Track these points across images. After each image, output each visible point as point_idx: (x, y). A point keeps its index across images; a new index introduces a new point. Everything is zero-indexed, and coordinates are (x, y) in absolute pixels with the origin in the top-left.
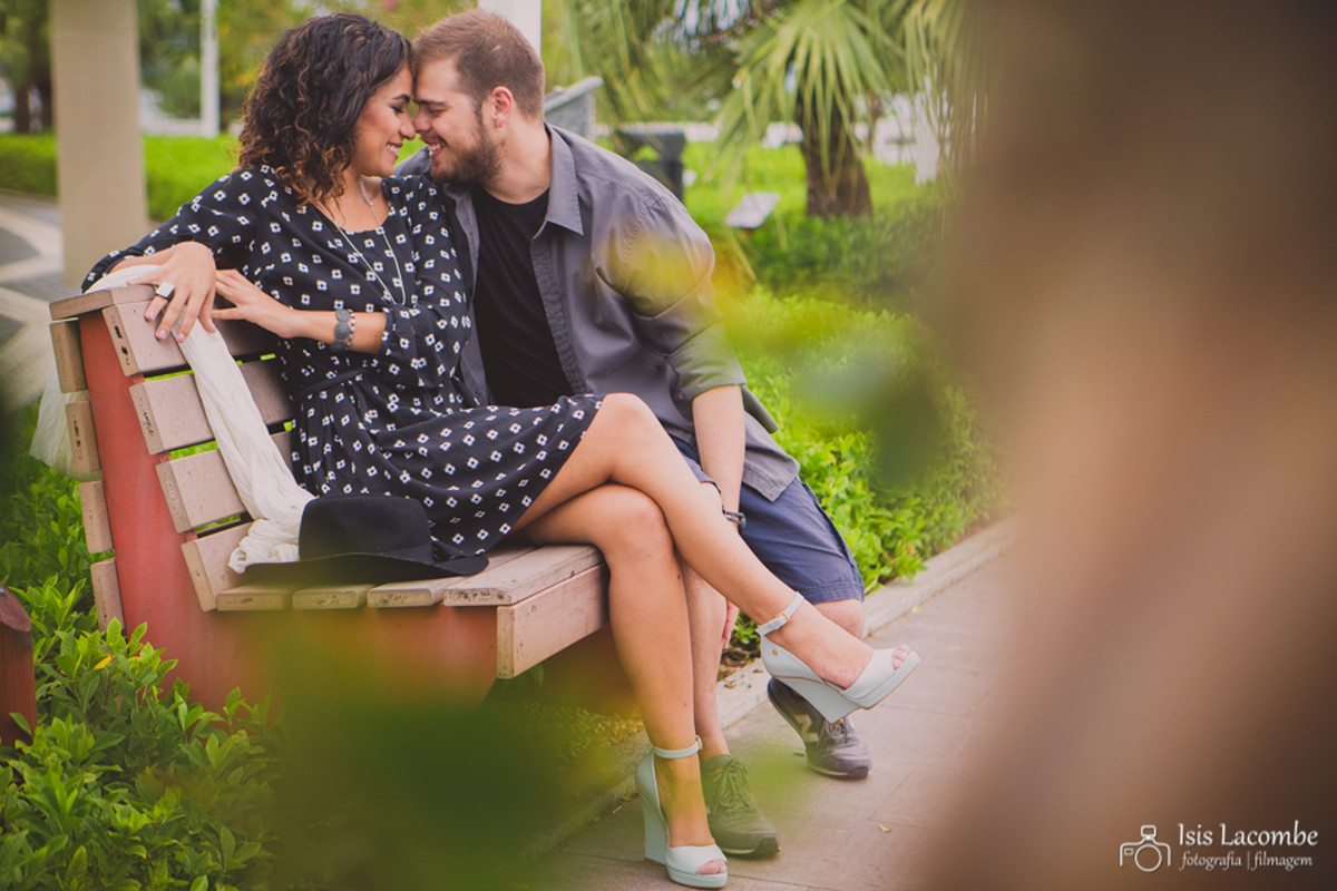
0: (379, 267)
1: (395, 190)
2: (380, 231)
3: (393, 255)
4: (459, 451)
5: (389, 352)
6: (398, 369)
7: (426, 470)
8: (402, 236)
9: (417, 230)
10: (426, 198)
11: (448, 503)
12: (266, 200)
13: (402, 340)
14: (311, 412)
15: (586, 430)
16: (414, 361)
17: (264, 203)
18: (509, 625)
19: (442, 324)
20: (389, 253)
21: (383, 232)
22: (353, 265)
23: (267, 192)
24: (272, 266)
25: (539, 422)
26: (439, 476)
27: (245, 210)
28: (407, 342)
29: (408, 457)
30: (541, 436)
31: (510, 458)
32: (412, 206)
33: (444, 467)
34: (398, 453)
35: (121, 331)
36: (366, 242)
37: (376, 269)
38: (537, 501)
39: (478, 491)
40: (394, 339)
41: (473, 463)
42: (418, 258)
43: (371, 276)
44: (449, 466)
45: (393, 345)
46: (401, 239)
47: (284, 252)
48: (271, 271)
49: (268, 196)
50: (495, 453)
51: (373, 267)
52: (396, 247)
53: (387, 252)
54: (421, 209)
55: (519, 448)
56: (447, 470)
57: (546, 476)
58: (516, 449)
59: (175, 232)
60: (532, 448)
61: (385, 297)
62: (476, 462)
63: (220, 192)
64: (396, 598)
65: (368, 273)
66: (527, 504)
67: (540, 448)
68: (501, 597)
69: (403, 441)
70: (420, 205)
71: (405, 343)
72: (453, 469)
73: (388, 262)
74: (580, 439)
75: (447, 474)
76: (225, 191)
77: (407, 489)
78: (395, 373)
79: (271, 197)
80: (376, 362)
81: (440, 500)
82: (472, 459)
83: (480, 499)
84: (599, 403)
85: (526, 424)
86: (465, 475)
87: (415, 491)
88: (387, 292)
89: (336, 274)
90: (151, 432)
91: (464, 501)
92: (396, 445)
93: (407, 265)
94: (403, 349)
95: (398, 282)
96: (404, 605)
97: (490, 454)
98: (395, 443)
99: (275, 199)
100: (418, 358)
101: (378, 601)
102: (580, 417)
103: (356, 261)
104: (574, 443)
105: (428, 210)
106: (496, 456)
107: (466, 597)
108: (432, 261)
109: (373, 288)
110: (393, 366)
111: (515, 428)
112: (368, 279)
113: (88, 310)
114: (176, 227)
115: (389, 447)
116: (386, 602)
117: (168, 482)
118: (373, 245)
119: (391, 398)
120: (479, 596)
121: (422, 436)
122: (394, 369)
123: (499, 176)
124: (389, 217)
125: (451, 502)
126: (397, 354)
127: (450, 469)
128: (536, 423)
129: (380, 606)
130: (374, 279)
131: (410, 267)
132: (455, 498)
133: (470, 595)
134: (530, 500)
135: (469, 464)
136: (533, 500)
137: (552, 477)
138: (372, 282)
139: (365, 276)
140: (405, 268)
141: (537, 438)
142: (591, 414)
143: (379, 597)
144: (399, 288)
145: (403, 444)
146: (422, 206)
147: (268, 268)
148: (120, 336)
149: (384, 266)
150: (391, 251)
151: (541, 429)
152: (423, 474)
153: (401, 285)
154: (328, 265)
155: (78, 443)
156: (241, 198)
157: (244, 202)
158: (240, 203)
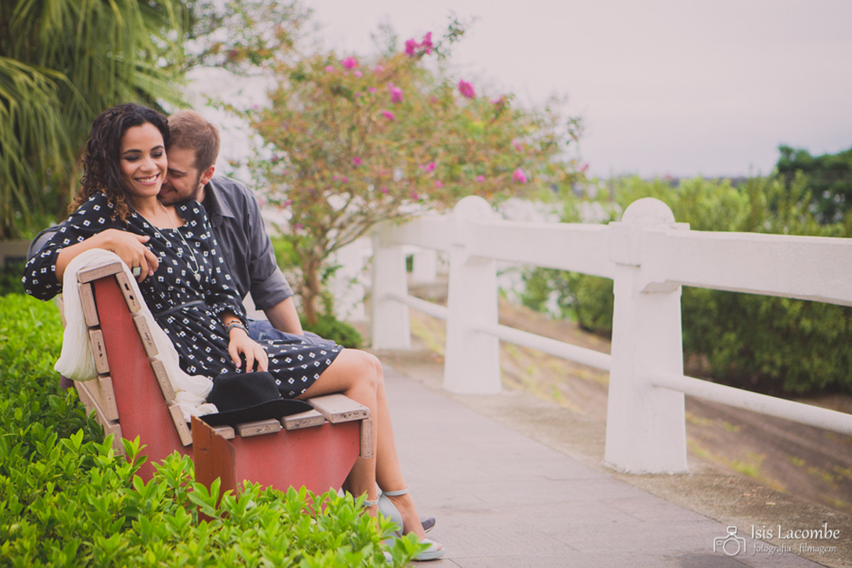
2: (177, 231)
18: (370, 429)
22: (170, 248)
35: (129, 286)
52: (186, 239)
64: (304, 423)
68: (365, 414)
90: (150, 344)
96: (309, 426)
101: (293, 425)
107: (345, 416)
113: (106, 275)
116: (298, 425)
117: (161, 373)
120: (353, 415)
129: (295, 428)
133: (347, 416)
143: (293, 424)
148: (128, 289)
155: (101, 355)
156: (99, 221)
157: (102, 222)
158: (100, 224)
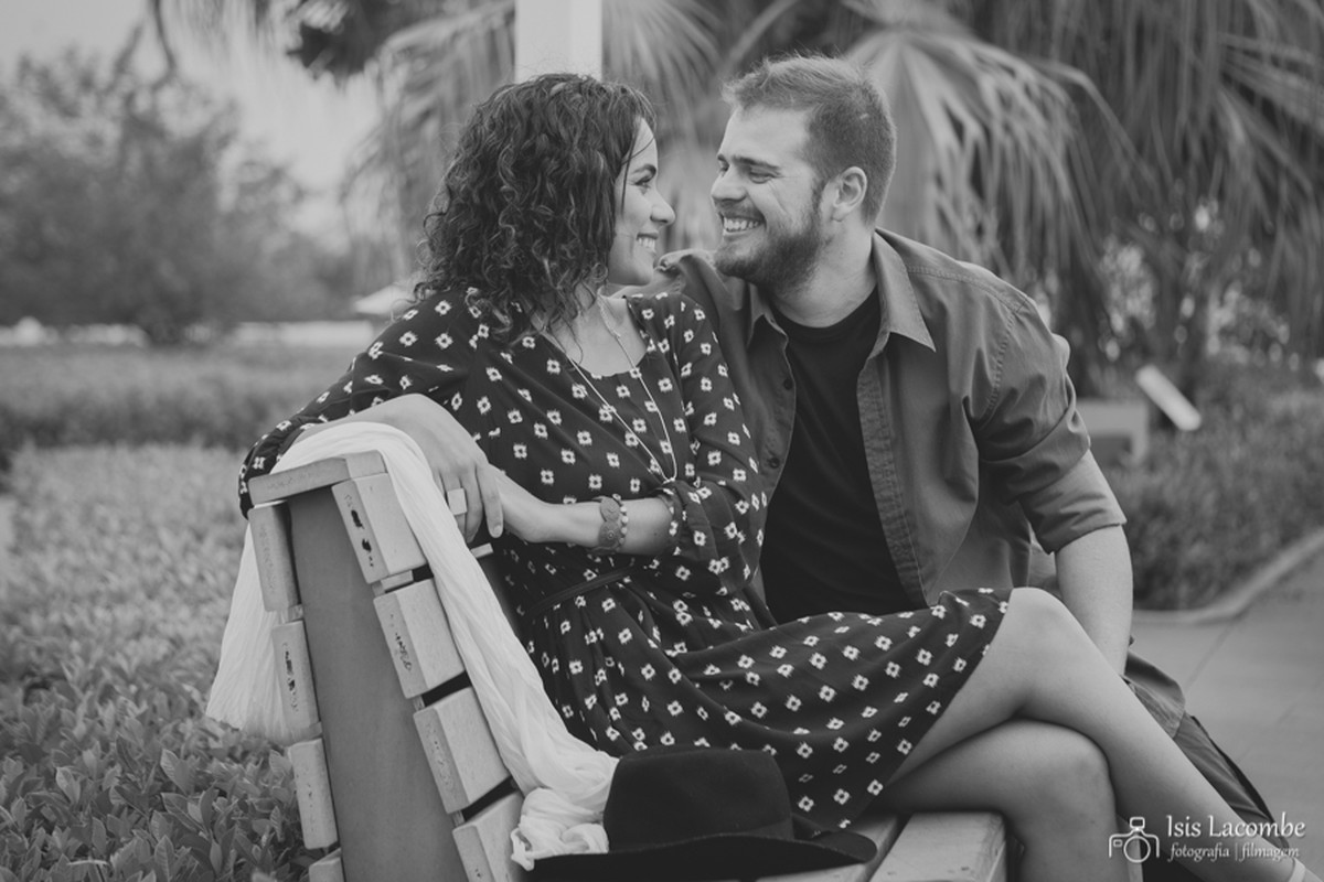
0: (640, 425)
1: (648, 314)
2: (636, 374)
3: (656, 409)
4: (805, 678)
5: (677, 551)
6: (688, 572)
7: (758, 705)
8: (667, 381)
9: (687, 371)
10: (694, 325)
11: (800, 752)
12: (475, 337)
13: (697, 534)
14: (566, 626)
15: (989, 643)
16: (713, 562)
17: (473, 343)
19: (742, 507)
20: (651, 406)
21: (640, 375)
22: (606, 424)
23: (473, 326)
24: (498, 431)
25: (917, 634)
26: (778, 713)
27: (445, 356)
28: (703, 536)
29: (726, 687)
30: (923, 652)
31: (881, 687)
32: (675, 336)
33: (786, 700)
34: (712, 683)
35: (360, 517)
36: (619, 389)
37: (637, 429)
38: (918, 747)
39: (840, 733)
40: (686, 531)
41: (827, 693)
42: (691, 411)
43: (632, 440)
44: (793, 699)
45: (684, 540)
46: (666, 385)
47: (511, 410)
48: (496, 438)
49: (476, 333)
50: (859, 678)
51: (632, 427)
52: (661, 398)
53: (648, 404)
54: (688, 340)
55: (893, 670)
56: (789, 705)
57: (934, 711)
58: (888, 671)
59: (350, 391)
60: (913, 671)
61: (653, 468)
62: (832, 692)
63: (408, 335)
65: (628, 436)
66: (906, 752)
67: (924, 670)
69: (716, 666)
70: (686, 334)
71: (700, 538)
72: (799, 703)
73: (651, 419)
74: (981, 656)
75: (790, 710)
76: (414, 332)
77: (737, 733)
78: (684, 578)
79: (480, 333)
80: (656, 563)
81: (787, 748)
82: (825, 689)
83: (846, 744)
84: (1003, 604)
85: (898, 636)
86: (815, 712)
87: (749, 736)
88: (654, 462)
89: (584, 438)
90: (407, 664)
91: (823, 750)
92: (708, 672)
93: (676, 422)
94: (698, 546)
95: (666, 447)
97: (852, 680)
98: (705, 668)
99: (486, 335)
100: (719, 559)
102: (981, 625)
103: (610, 418)
104: (974, 660)
105: (697, 340)
106: (860, 682)
108: (714, 415)
109: (636, 456)
110: (682, 569)
111: (883, 643)
112: (629, 443)
113: (310, 487)
114: (351, 383)
115: (697, 675)
117: (433, 738)
118: (628, 393)
119: (676, 606)
121: (744, 658)
122: (683, 573)
123: (806, 284)
124: (647, 354)
125: (805, 750)
126: (688, 554)
127: (794, 703)
128: (912, 634)
130: (635, 443)
131: (680, 426)
132: (809, 745)
134: (909, 746)
135: (822, 695)
136: (914, 745)
137: (941, 711)
138: (633, 447)
139: (624, 440)
140: (673, 426)
141: (917, 654)
142: (995, 620)
144: (669, 455)
145: (717, 671)
146: (689, 335)
147: (492, 433)
148: (358, 523)
149: (647, 425)
150: (654, 404)
151: (921, 642)
152: (754, 711)
153: (670, 451)
154: (572, 425)
155: (292, 684)
156: (439, 340)
157: (445, 346)
158: (438, 347)
